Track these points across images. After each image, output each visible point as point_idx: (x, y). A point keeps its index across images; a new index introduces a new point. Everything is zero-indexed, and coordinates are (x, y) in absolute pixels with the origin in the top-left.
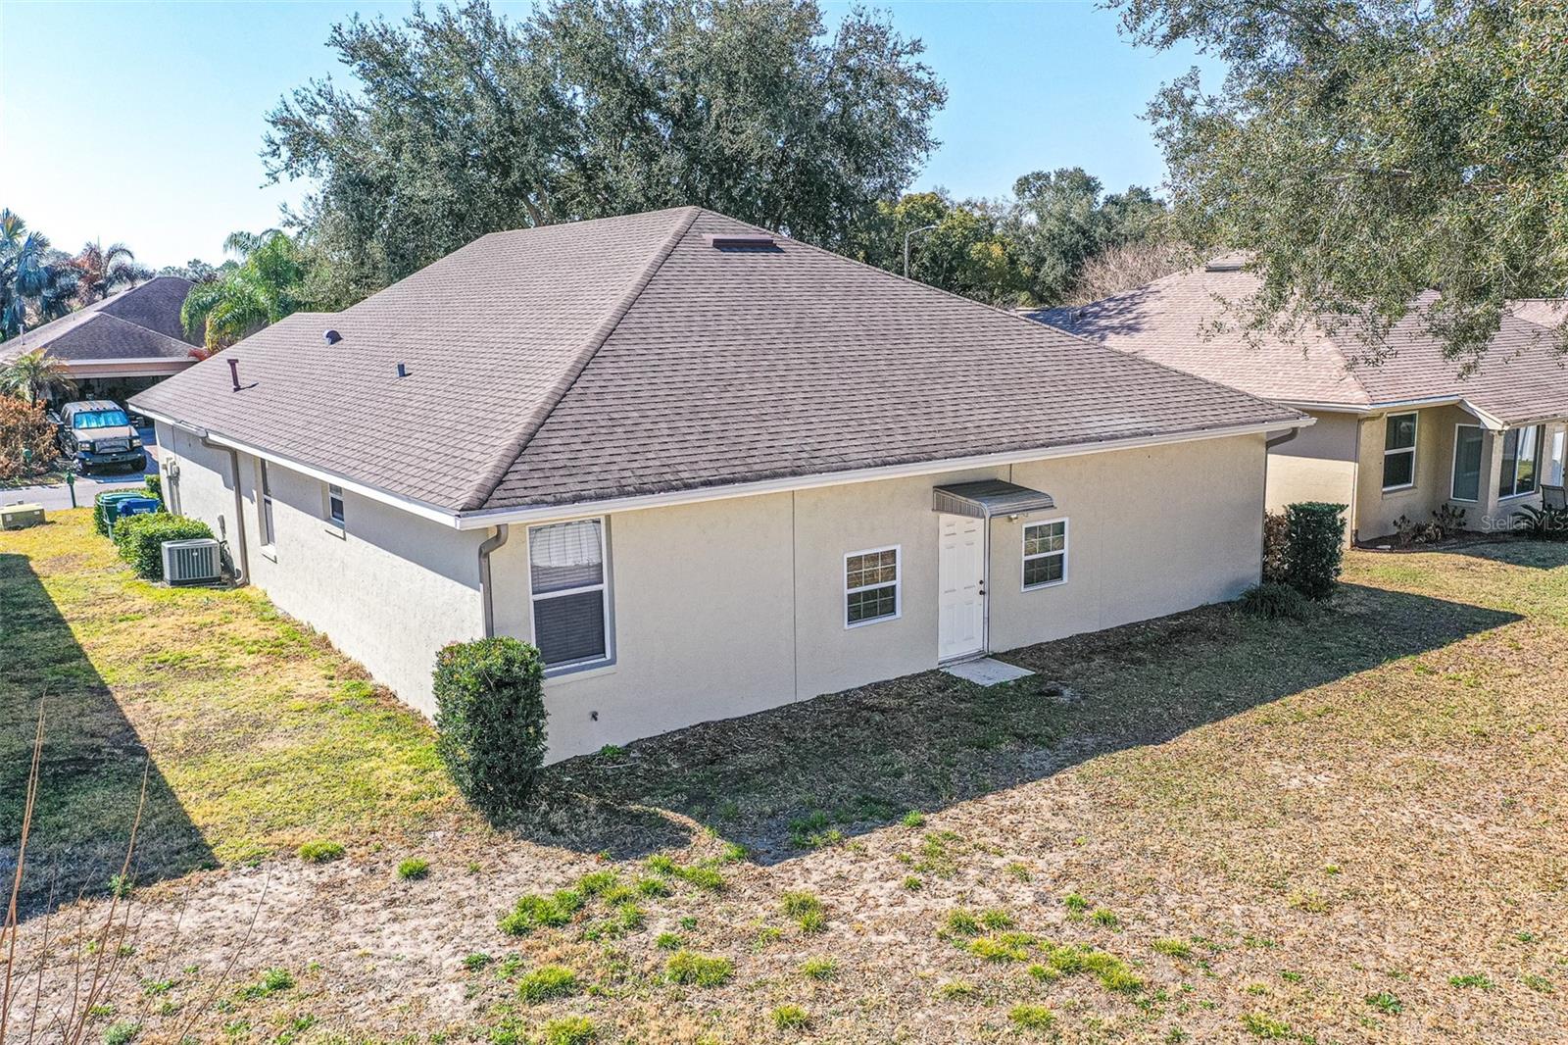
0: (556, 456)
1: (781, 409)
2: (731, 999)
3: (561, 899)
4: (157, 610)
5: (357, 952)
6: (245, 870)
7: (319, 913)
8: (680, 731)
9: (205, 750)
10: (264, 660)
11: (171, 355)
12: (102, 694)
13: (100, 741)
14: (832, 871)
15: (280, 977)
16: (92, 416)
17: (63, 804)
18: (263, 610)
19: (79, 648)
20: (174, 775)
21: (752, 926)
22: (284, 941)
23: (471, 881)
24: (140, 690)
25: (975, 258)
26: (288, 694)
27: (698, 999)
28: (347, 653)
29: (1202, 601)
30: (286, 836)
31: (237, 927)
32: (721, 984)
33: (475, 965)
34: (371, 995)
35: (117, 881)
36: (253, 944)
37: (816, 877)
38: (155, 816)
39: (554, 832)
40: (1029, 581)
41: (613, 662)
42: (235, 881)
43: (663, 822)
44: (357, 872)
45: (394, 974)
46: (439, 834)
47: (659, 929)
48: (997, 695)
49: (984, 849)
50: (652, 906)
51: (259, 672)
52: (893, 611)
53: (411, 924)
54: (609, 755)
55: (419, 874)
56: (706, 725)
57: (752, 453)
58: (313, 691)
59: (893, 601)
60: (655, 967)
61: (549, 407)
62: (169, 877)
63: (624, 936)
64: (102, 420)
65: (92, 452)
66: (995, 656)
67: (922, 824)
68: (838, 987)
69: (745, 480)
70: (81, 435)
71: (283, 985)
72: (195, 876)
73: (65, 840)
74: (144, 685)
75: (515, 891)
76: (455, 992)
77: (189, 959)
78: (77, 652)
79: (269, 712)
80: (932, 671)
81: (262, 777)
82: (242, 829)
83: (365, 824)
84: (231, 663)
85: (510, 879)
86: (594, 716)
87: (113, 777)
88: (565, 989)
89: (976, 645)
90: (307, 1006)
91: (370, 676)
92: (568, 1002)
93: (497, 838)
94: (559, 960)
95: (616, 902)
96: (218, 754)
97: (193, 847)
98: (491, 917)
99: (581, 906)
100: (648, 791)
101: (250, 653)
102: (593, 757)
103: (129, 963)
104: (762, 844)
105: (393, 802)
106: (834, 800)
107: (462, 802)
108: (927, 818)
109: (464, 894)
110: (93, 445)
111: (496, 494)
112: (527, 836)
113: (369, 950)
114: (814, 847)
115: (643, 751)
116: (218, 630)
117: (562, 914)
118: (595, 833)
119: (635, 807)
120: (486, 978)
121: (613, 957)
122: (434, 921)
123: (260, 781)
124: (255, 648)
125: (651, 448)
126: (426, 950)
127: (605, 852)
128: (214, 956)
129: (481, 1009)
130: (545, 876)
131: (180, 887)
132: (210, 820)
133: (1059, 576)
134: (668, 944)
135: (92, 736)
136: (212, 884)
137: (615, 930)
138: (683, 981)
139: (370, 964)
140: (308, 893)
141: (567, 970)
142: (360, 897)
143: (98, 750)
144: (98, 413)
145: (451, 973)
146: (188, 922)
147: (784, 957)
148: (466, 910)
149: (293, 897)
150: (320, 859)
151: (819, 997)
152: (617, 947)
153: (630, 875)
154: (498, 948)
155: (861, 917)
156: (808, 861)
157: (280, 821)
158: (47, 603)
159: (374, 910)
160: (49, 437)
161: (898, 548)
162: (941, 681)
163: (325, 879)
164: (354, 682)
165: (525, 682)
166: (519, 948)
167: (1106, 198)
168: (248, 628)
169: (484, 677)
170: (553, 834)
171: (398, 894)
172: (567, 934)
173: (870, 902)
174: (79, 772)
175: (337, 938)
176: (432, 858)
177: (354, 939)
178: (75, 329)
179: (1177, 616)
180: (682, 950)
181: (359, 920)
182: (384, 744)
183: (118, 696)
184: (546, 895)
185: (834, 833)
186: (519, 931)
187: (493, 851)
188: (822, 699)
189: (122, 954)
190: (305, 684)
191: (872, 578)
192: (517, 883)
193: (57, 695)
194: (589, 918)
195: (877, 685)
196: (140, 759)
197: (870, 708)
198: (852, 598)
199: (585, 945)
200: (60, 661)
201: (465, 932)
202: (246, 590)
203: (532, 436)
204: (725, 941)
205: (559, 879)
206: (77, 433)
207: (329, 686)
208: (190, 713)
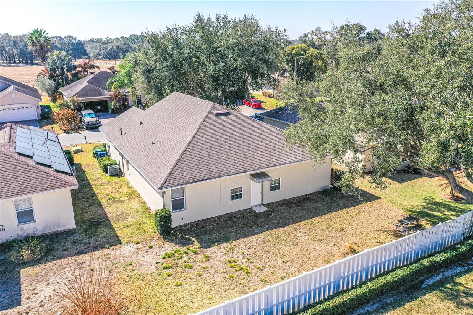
0: (175, 176)
1: (220, 161)
2: (191, 271)
3: (171, 253)
4: (108, 183)
5: (141, 260)
6: (125, 245)
7: (136, 253)
8: (198, 221)
9: (118, 220)
10: (128, 199)
11: (105, 95)
12: (100, 206)
13: (101, 217)
14: (214, 251)
15: (130, 263)
16: (88, 115)
17: (97, 231)
18: (127, 183)
19: (95, 193)
20: (114, 226)
21: (198, 260)
22: (131, 257)
23: (159, 249)
24: (107, 205)
25: (314, 65)
26: (132, 208)
27: (187, 270)
28: (143, 198)
29: (315, 191)
30: (131, 239)
31: (125, 255)
32: (191, 268)
33: (157, 263)
34: (143, 266)
35: (107, 246)
36: (127, 257)
37: (211, 252)
38: (112, 234)
39: (173, 241)
40: (271, 190)
41: (186, 210)
42: (124, 247)
43: (190, 240)
44: (142, 246)
45: (146, 264)
46: (155, 240)
47: (184, 259)
48: (259, 215)
49: (239, 248)
50: (185, 255)
51: (127, 202)
52: (241, 198)
53: (149, 256)
54: (186, 225)
55: (151, 247)
56: (203, 220)
57: (212, 172)
58: (137, 207)
59: (241, 196)
60: (182, 265)
61: (176, 164)
62: (114, 246)
63: (179, 260)
64: (90, 116)
65: (88, 124)
66: (264, 205)
67: (232, 243)
68: (207, 270)
69: (209, 179)
70: (86, 120)
71: (131, 264)
72: (118, 245)
73: (99, 238)
74: (107, 204)
75: (165, 251)
76: (154, 267)
77: (118, 259)
78: (94, 195)
79: (129, 212)
80: (250, 208)
81: (128, 227)
82: (125, 237)
83: (144, 237)
84: (122, 199)
85: (164, 249)
86: (182, 219)
87: (104, 225)
88: (169, 267)
89: (260, 202)
90: (134, 268)
91: (146, 204)
92: (169, 269)
93: (164, 241)
94: (169, 263)
95: (179, 254)
96: (120, 221)
97: (118, 240)
98: (161, 256)
99: (174, 254)
100: (190, 233)
101: (125, 197)
102: (182, 226)
103: (110, 259)
104: (205, 245)
105: (149, 233)
106: (219, 237)
107: (159, 235)
108: (233, 242)
109: (157, 251)
110: (88, 123)
111: (164, 185)
112: (169, 241)
113: (143, 260)
114: (213, 246)
115: (191, 225)
116: (120, 190)
117: (171, 256)
118: (179, 241)
119: (187, 237)
120: (158, 265)
121: (177, 263)
122: (152, 256)
123: (127, 228)
124: (126, 196)
125: (193, 173)
126: (151, 260)
127: (180, 245)
128: (121, 259)
129: (157, 270)
130: (170, 249)
131: (116, 247)
132: (120, 235)
133: (279, 188)
134: (185, 262)
135: (100, 216)
136: (121, 247)
137: (178, 259)
138: (185, 268)
139: (143, 262)
140: (135, 249)
141: (170, 265)
142: (142, 251)
143: (101, 219)
144: (89, 114)
145: (154, 264)
146: (118, 253)
147: (201, 265)
148: (157, 254)
149: (132, 250)
150: (137, 244)
151: (204, 271)
152: (178, 261)
153: (183, 249)
154: (161, 261)
155: (215, 259)
156: (211, 249)
157: (131, 236)
158: (87, 180)
159: (144, 253)
160: (78, 120)
161: (242, 186)
162: (250, 211)
163: (137, 247)
164: (144, 205)
165: (168, 217)
166: (164, 261)
167: (367, 32)
168: (125, 190)
169: (162, 216)
170: (172, 241)
171: (148, 251)
172: (171, 259)
173: (218, 257)
174: (99, 224)
175: (139, 257)
176: (153, 244)
177: (141, 258)
178: (82, 89)
179: (306, 195)
180: (187, 263)
181: (142, 254)
182: (148, 221)
183: (103, 206)
184: (169, 252)
185: (216, 244)
186: (164, 258)
187: (163, 244)
188: (226, 214)
189: (109, 258)
190: (135, 205)
191: (237, 192)
192: (166, 250)
193: (93, 206)
194: (175, 257)
195: (237, 211)
196: (108, 222)
197: (234, 217)
198: (232, 196)
199: (173, 261)
200: (92, 197)
201: (157, 258)
202: (124, 178)
203: (172, 172)
204: (194, 262)
205: (172, 250)
206: (85, 119)
207: (139, 206)
208: (115, 211)
